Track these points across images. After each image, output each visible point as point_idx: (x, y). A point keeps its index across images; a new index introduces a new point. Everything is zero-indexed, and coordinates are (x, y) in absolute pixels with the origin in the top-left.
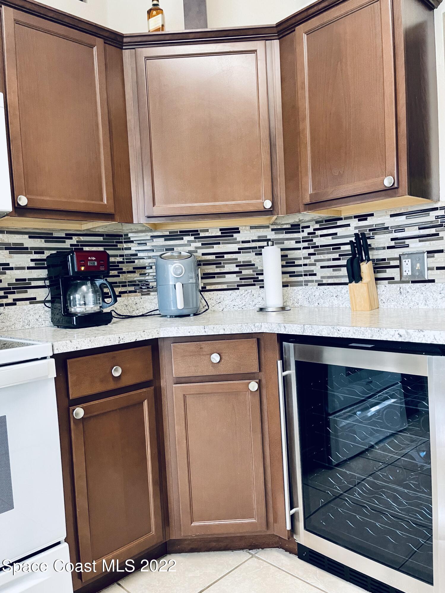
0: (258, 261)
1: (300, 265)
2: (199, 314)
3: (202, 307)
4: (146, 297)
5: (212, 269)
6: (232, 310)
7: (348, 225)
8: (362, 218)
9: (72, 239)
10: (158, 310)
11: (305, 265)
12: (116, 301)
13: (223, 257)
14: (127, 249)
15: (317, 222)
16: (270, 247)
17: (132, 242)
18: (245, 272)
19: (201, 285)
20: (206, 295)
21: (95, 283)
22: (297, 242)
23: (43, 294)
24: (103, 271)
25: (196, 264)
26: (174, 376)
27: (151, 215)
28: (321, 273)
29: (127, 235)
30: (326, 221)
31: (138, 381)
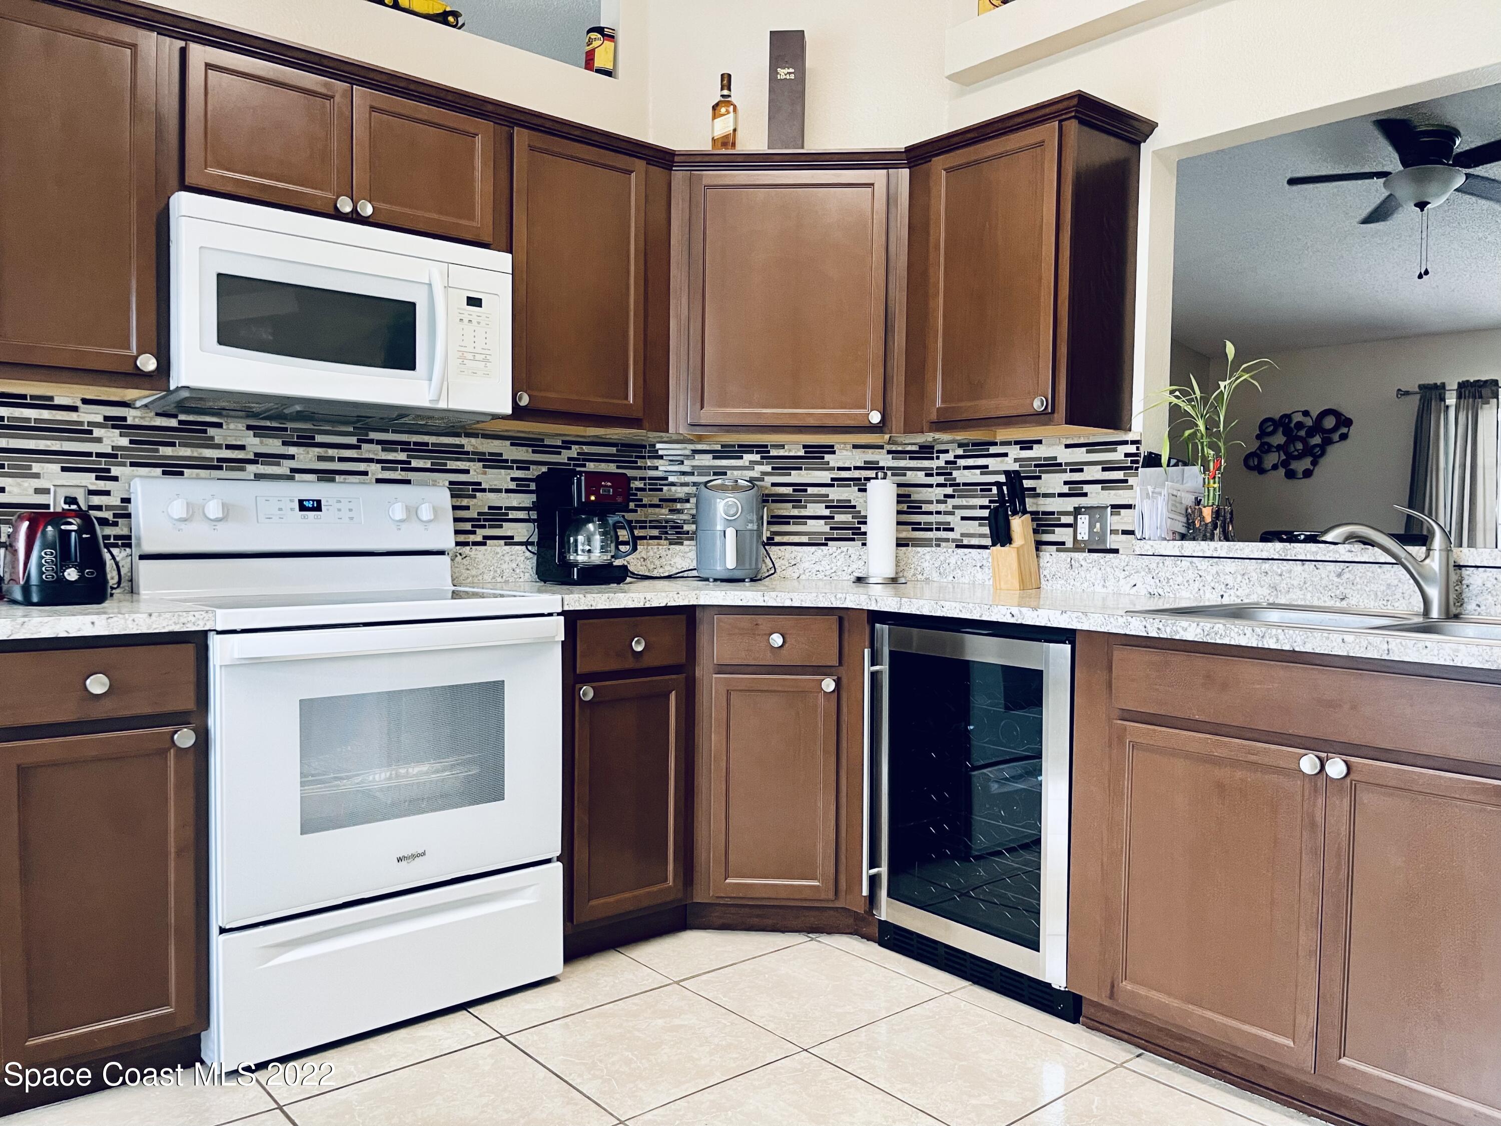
0: (861, 500)
1: (931, 513)
2: (760, 580)
3: (766, 570)
4: (677, 547)
5: (787, 510)
6: (814, 577)
7: (1006, 455)
8: (1026, 445)
9: (570, 448)
10: (695, 569)
11: (938, 513)
12: (635, 549)
13: (806, 491)
14: (650, 468)
15: (960, 445)
16: (879, 481)
17: (661, 457)
18: (839, 518)
19: (766, 534)
20: (774, 551)
21: (607, 521)
22: (927, 475)
23: (522, 532)
24: (620, 503)
25: (760, 499)
26: (715, 662)
27: (696, 421)
28: (962, 528)
29: (654, 446)
30: (974, 445)
31: (665, 663)
